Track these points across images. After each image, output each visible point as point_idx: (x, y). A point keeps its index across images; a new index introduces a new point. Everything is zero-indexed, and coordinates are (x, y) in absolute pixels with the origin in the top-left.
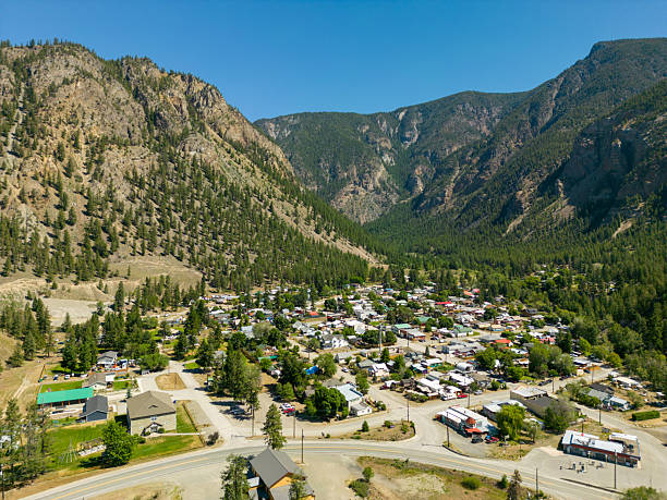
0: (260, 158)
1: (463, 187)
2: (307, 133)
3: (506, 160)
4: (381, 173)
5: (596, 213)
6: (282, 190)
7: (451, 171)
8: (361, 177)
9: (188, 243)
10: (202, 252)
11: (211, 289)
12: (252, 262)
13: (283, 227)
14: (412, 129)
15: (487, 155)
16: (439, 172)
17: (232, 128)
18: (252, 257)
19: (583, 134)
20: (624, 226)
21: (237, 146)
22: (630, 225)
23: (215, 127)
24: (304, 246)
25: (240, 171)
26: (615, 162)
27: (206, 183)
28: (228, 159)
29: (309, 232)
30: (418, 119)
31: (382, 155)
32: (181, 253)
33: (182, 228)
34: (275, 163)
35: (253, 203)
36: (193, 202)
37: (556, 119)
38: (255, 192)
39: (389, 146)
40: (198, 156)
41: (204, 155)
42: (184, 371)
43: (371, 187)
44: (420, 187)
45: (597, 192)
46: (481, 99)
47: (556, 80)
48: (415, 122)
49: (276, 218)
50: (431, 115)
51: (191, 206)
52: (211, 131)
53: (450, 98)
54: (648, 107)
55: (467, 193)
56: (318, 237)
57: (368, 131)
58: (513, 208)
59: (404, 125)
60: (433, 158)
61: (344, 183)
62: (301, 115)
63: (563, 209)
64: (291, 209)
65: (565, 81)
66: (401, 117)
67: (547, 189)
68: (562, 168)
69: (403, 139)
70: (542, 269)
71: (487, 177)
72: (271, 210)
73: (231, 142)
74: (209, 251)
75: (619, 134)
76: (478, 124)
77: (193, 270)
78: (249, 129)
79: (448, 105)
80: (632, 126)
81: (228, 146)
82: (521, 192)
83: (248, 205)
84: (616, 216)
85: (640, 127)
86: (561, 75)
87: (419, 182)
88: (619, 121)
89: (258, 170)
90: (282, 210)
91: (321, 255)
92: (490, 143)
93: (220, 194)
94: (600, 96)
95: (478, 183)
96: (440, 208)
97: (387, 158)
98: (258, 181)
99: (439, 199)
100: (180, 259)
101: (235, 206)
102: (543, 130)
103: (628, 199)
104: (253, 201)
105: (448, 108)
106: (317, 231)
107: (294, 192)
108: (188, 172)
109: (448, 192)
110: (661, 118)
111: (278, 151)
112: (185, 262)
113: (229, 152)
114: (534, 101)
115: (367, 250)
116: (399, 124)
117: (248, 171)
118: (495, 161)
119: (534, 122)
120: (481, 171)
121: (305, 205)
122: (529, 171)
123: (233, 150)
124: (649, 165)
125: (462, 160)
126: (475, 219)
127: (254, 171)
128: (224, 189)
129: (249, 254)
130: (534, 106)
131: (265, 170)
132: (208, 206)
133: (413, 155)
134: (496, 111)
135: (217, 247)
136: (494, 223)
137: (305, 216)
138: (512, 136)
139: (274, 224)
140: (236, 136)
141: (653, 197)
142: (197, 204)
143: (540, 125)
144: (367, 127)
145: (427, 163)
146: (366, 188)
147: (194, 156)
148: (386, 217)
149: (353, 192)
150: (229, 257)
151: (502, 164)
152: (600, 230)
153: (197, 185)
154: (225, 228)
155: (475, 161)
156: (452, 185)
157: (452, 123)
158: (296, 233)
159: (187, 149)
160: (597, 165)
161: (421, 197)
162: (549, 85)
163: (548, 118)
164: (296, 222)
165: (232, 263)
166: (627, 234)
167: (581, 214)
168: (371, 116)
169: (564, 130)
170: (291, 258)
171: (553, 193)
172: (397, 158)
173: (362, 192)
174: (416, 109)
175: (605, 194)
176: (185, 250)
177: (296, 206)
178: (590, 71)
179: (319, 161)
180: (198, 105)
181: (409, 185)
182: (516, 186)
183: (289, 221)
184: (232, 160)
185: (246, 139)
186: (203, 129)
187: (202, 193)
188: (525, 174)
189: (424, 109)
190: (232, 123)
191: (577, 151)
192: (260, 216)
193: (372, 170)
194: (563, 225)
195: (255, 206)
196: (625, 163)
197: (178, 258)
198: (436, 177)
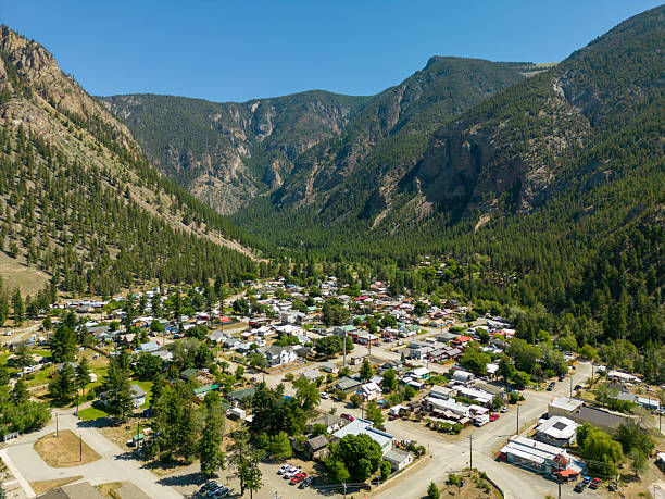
0: (107, 137)
1: (322, 183)
2: (151, 117)
3: (362, 158)
4: (237, 165)
5: (455, 208)
6: (138, 174)
7: (310, 166)
8: (217, 167)
9: (22, 234)
10: (43, 245)
11: (62, 293)
12: (113, 258)
13: (146, 215)
14: (266, 122)
15: (343, 153)
16: (298, 166)
17: (68, 97)
18: (113, 253)
19: (436, 136)
20: (484, 220)
21: (75, 119)
22: (488, 219)
23: (44, 95)
24: (175, 239)
25: (82, 148)
26: (466, 162)
27: (39, 160)
28: (65, 132)
29: (176, 222)
30: (271, 112)
31: (236, 146)
32: (13, 247)
33: (12, 215)
34: (125, 143)
35: (104, 188)
36: (23, 182)
37: (403, 123)
38: (104, 173)
39: (244, 138)
40: (25, 125)
41: (34, 126)
42: (80, 425)
43: (227, 179)
44: (279, 182)
45: (452, 189)
46: (331, 99)
47: (400, 86)
48: (269, 116)
49: (135, 205)
50: (284, 109)
51: (22, 186)
52: (40, 99)
53: (302, 94)
54: (490, 115)
55: (327, 188)
56: (188, 229)
57: (220, 120)
58: (375, 204)
59: (257, 117)
60: (290, 154)
61: (197, 172)
62: (143, 96)
63: (422, 205)
64: (152, 196)
65: (408, 88)
66: (253, 110)
67: (405, 185)
68: (418, 167)
69: (258, 132)
70: (427, 260)
71: (346, 173)
72: (127, 195)
73: (67, 114)
74: (53, 244)
75: (467, 137)
76: (329, 122)
77: (33, 269)
78: (88, 102)
79: (301, 101)
80: (478, 131)
81: (63, 118)
82: (383, 188)
83: (98, 189)
84: (476, 212)
85: (486, 131)
86: (404, 83)
87: (278, 176)
88: (467, 125)
89: (105, 149)
90: (141, 197)
91: (197, 249)
92: (346, 141)
93: (60, 174)
94: (440, 103)
95: (337, 180)
96: (302, 202)
97: (242, 150)
98: (106, 161)
99: (301, 194)
100: (12, 255)
101: (81, 190)
102: (393, 132)
103: (484, 195)
104: (104, 185)
105: (300, 104)
106: (185, 222)
107: (152, 177)
108: (14, 145)
109: (309, 187)
110: (503, 125)
111: (125, 130)
112: (21, 258)
113: (66, 125)
114: (382, 104)
115: (241, 243)
116: (254, 115)
117: (93, 149)
118: (352, 158)
119: (384, 124)
120: (339, 167)
121: (167, 192)
122: (387, 168)
123: (70, 123)
124: (499, 165)
125: (320, 156)
126: (340, 214)
127: (101, 150)
128: (64, 169)
129: (110, 249)
130: (383, 109)
131: (114, 149)
132: (46, 187)
133: (268, 148)
134: (345, 112)
135: (63, 240)
136: (360, 218)
137: (169, 204)
138: (365, 135)
139: (133, 212)
140: (74, 108)
141: (505, 194)
142: (30, 185)
143: (389, 128)
144: (220, 116)
145: (284, 157)
146: (222, 179)
147: (21, 126)
148: (246, 210)
149: (207, 183)
150: (81, 252)
151: (358, 161)
152: (462, 224)
153: (28, 162)
154: (72, 215)
155: (332, 158)
156: (313, 180)
157: (306, 119)
158: (162, 224)
159: (9, 116)
160: (448, 165)
161: (281, 192)
162: (395, 90)
163: (395, 121)
164: (159, 211)
165: (87, 260)
166: (487, 227)
167: (441, 209)
168: (222, 104)
169: (414, 132)
170: (162, 252)
171: (412, 189)
172: (252, 150)
173: (218, 184)
174: (269, 102)
175: (459, 192)
176: (18, 243)
177: (157, 192)
178: (429, 82)
179: (168, 148)
180: (19, 65)
181: (267, 178)
182: (376, 184)
183: (152, 210)
184: (71, 135)
185: (86, 113)
186: (28, 95)
187: (35, 172)
188: (385, 171)
189: (277, 103)
190: (68, 91)
191: (430, 151)
192: (116, 202)
193: (228, 161)
194: (426, 219)
195: (107, 191)
196: (474, 163)
197: (8, 254)
198: (294, 171)
